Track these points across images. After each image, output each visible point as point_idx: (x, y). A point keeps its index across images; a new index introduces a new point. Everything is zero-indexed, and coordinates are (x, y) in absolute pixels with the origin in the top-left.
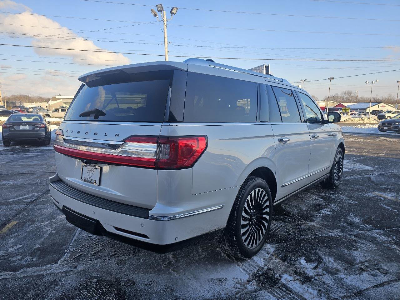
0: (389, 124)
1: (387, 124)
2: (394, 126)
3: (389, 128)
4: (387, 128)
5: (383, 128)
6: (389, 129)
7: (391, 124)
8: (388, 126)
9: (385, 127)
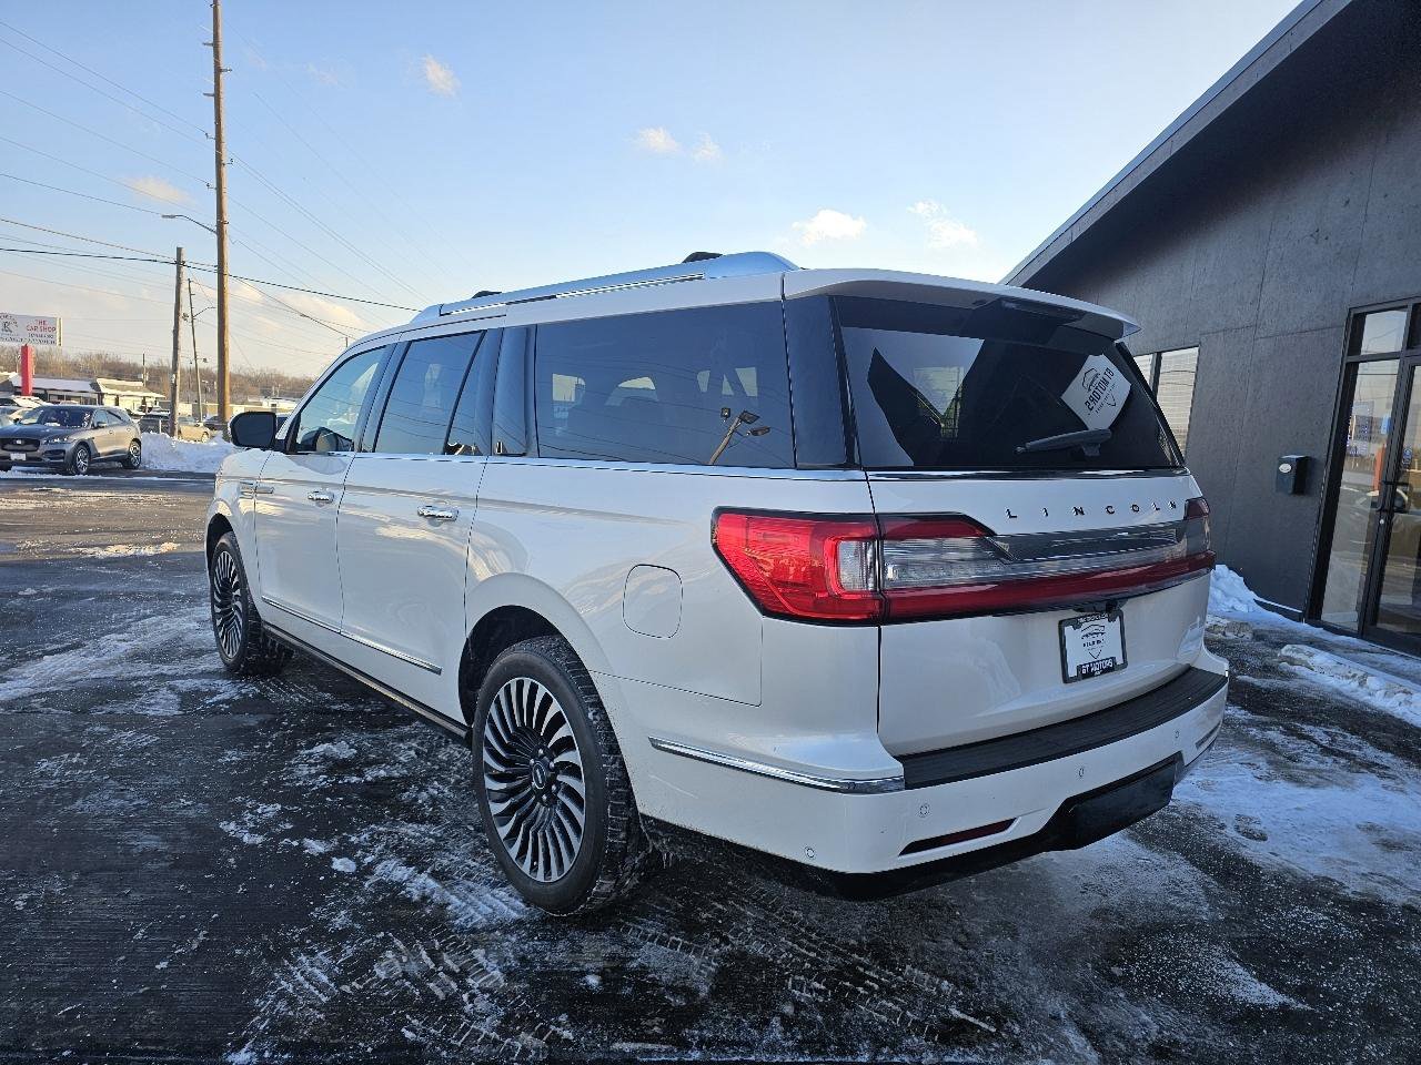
0: (27, 442)
1: (19, 442)
2: (49, 448)
3: (30, 454)
4: (23, 457)
5: (9, 458)
6: (31, 462)
7: (37, 444)
8: (25, 448)
9: (14, 451)
